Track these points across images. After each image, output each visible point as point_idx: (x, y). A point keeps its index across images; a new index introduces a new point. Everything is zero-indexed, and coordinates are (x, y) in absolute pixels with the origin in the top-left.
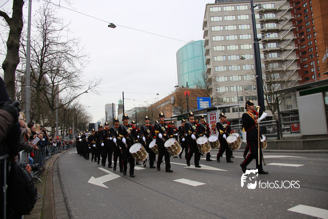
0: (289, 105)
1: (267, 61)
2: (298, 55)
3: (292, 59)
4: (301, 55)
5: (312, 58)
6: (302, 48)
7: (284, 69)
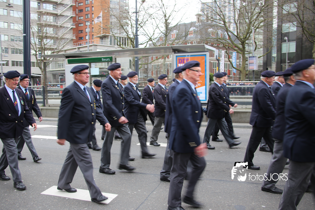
0: (61, 64)
1: (41, 12)
2: (75, 13)
3: (67, 15)
4: (77, 13)
5: (88, 18)
6: (79, 5)
7: (58, 25)
